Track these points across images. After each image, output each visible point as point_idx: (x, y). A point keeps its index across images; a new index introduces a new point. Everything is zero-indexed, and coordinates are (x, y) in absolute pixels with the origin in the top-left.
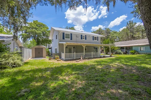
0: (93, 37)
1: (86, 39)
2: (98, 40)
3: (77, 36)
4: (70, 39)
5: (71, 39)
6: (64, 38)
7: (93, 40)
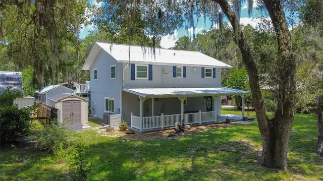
0: (203, 69)
1: (185, 76)
2: (214, 77)
3: (163, 70)
4: (148, 78)
5: (151, 79)
6: (133, 78)
7: (203, 76)
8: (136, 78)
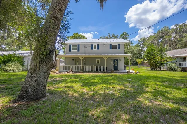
0: (110, 45)
1: (98, 49)
2: (119, 49)
3: (85, 46)
4: (77, 50)
6: (70, 50)
7: (111, 49)
8: (72, 50)
